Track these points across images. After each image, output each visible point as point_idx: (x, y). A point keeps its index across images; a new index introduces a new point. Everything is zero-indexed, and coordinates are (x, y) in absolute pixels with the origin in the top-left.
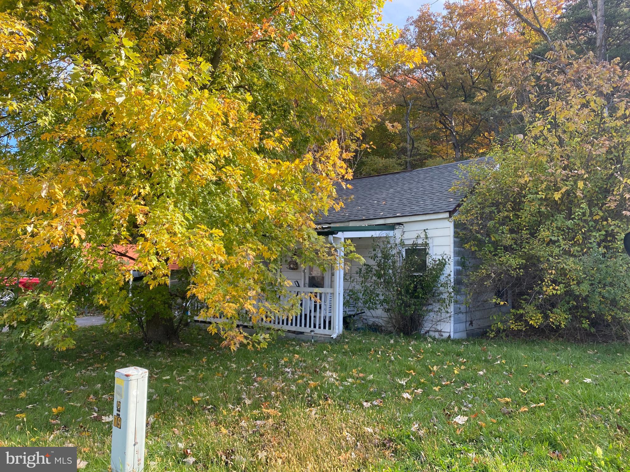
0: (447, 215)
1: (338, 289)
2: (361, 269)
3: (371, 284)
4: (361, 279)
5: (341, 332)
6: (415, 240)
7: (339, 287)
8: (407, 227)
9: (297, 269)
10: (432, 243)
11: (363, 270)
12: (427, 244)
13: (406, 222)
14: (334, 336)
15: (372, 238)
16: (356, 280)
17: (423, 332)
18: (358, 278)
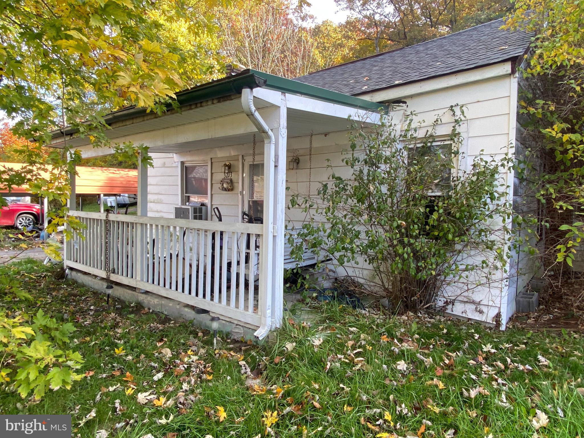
0: (507, 68)
1: (271, 226)
2: (325, 186)
3: (345, 213)
4: (326, 204)
5: (278, 324)
6: (430, 129)
7: (275, 223)
8: (412, 106)
9: (232, 190)
10: (467, 132)
11: (329, 186)
12: (454, 135)
13: (411, 97)
14: (261, 333)
15: (349, 121)
16: (315, 206)
17: (440, 303)
18: (320, 201)
